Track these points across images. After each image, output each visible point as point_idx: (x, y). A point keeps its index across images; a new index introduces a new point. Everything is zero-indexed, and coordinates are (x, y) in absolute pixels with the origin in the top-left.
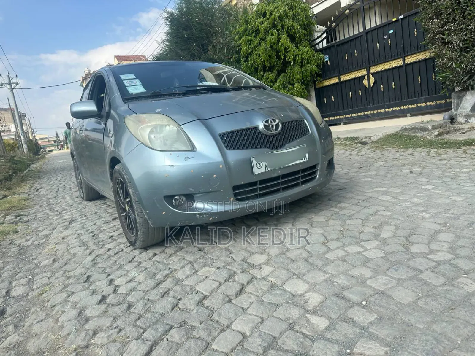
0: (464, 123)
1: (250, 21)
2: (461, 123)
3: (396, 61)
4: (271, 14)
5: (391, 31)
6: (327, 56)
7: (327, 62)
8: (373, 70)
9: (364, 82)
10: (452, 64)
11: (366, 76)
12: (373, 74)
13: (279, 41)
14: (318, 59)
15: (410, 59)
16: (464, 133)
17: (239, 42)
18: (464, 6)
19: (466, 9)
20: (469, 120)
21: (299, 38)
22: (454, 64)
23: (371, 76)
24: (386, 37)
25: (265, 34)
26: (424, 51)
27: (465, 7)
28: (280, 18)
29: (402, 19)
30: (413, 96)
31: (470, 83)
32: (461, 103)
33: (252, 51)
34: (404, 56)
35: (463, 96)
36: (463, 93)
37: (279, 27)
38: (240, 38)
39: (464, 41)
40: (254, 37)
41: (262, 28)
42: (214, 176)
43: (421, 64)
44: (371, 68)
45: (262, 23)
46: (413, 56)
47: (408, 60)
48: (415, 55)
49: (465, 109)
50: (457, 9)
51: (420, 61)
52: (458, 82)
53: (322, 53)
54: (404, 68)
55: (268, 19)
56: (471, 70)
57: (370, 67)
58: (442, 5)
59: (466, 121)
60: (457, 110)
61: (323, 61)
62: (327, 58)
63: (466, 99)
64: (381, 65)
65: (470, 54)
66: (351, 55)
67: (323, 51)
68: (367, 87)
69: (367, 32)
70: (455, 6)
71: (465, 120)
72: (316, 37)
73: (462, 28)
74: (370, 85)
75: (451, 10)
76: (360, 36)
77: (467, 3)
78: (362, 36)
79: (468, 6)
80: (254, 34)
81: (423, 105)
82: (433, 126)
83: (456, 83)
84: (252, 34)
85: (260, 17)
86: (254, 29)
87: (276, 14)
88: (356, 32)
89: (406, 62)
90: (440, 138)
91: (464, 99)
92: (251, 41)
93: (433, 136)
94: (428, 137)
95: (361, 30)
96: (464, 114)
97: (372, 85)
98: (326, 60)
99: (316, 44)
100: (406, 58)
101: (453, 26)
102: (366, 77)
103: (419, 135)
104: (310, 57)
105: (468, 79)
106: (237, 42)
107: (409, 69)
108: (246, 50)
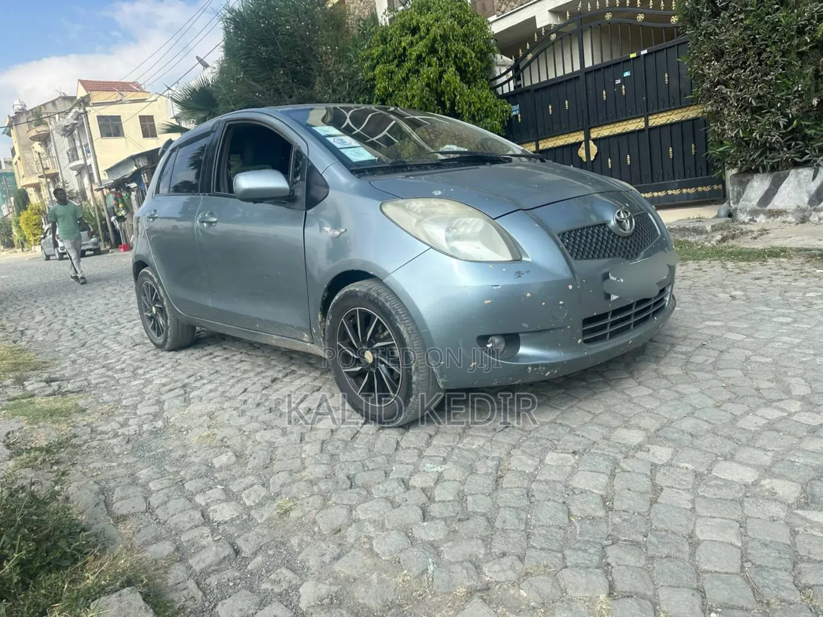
0: (748, 223)
1: (389, 38)
2: (744, 223)
3: (634, 121)
4: (428, 30)
5: (627, 74)
6: (517, 107)
7: (516, 116)
8: (595, 133)
9: (579, 152)
10: (739, 131)
11: (583, 143)
12: (595, 141)
13: (441, 77)
14: (502, 111)
15: (657, 120)
16: (755, 238)
17: (371, 74)
18: (761, 45)
19: (765, 50)
20: (755, 219)
21: (472, 74)
22: (741, 132)
23: (591, 143)
24: (618, 82)
25: (417, 63)
26: (680, 108)
27: (764, 46)
28: (445, 38)
29: (645, 55)
30: (660, 178)
31: (762, 161)
32: (744, 192)
33: (393, 91)
34: (646, 113)
35: (748, 181)
36: (749, 177)
37: (442, 54)
38: (373, 68)
39: (759, 97)
40: (397, 66)
41: (414, 52)
42: (561, 303)
43: (674, 128)
44: (592, 130)
45: (411, 44)
46: (661, 115)
47: (653, 120)
48: (665, 114)
49: (750, 201)
50: (750, 48)
51: (672, 125)
52: (744, 160)
53: (509, 102)
54: (647, 133)
55: (421, 38)
56: (766, 142)
57: (590, 129)
58: (727, 40)
59: (750, 220)
60: (737, 202)
61: (510, 114)
62: (516, 110)
63: (752, 186)
64: (608, 127)
65: (767, 118)
66: (559, 107)
67: (509, 97)
68: (585, 160)
69: (588, 72)
70: (748, 44)
71: (749, 218)
72: (498, 74)
73: (756, 78)
74: (590, 158)
75: (741, 49)
76: (575, 78)
77: (766, 40)
78: (578, 77)
79: (767, 46)
80: (396, 62)
81: (676, 192)
82: (712, 226)
83: (741, 161)
84: (393, 61)
85: (406, 34)
86: (398, 53)
87: (436, 31)
88: (568, 70)
89: (650, 125)
90: (725, 244)
91: (748, 185)
92: (392, 72)
93: (714, 242)
94: (706, 243)
95: (577, 67)
96: (748, 209)
97: (592, 158)
98: (514, 113)
99: (499, 86)
100: (650, 118)
101: (744, 74)
102: (583, 145)
103: (691, 239)
104: (491, 107)
105: (760, 156)
106: (367, 74)
107: (655, 134)
108: (385, 88)
